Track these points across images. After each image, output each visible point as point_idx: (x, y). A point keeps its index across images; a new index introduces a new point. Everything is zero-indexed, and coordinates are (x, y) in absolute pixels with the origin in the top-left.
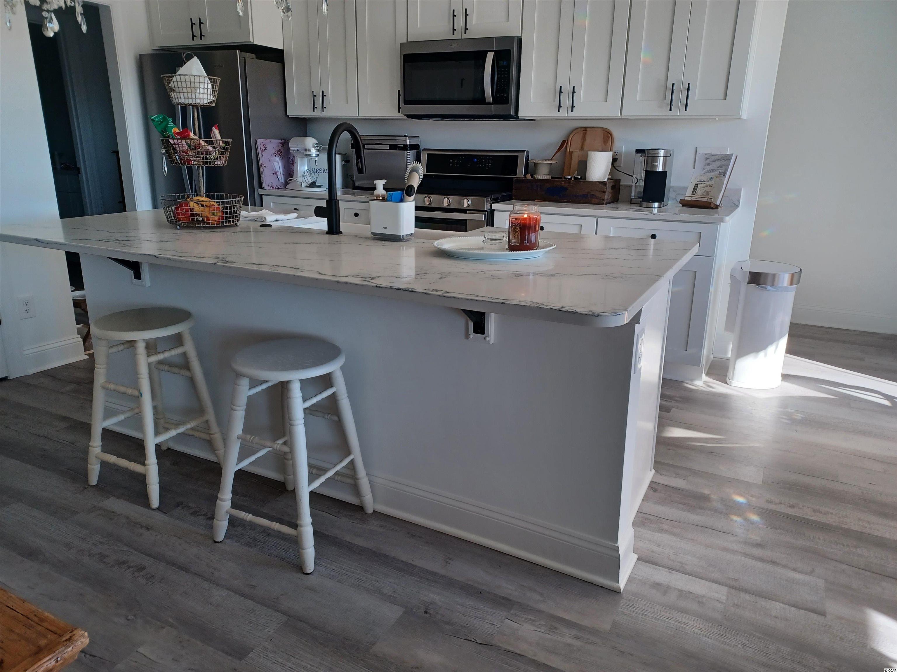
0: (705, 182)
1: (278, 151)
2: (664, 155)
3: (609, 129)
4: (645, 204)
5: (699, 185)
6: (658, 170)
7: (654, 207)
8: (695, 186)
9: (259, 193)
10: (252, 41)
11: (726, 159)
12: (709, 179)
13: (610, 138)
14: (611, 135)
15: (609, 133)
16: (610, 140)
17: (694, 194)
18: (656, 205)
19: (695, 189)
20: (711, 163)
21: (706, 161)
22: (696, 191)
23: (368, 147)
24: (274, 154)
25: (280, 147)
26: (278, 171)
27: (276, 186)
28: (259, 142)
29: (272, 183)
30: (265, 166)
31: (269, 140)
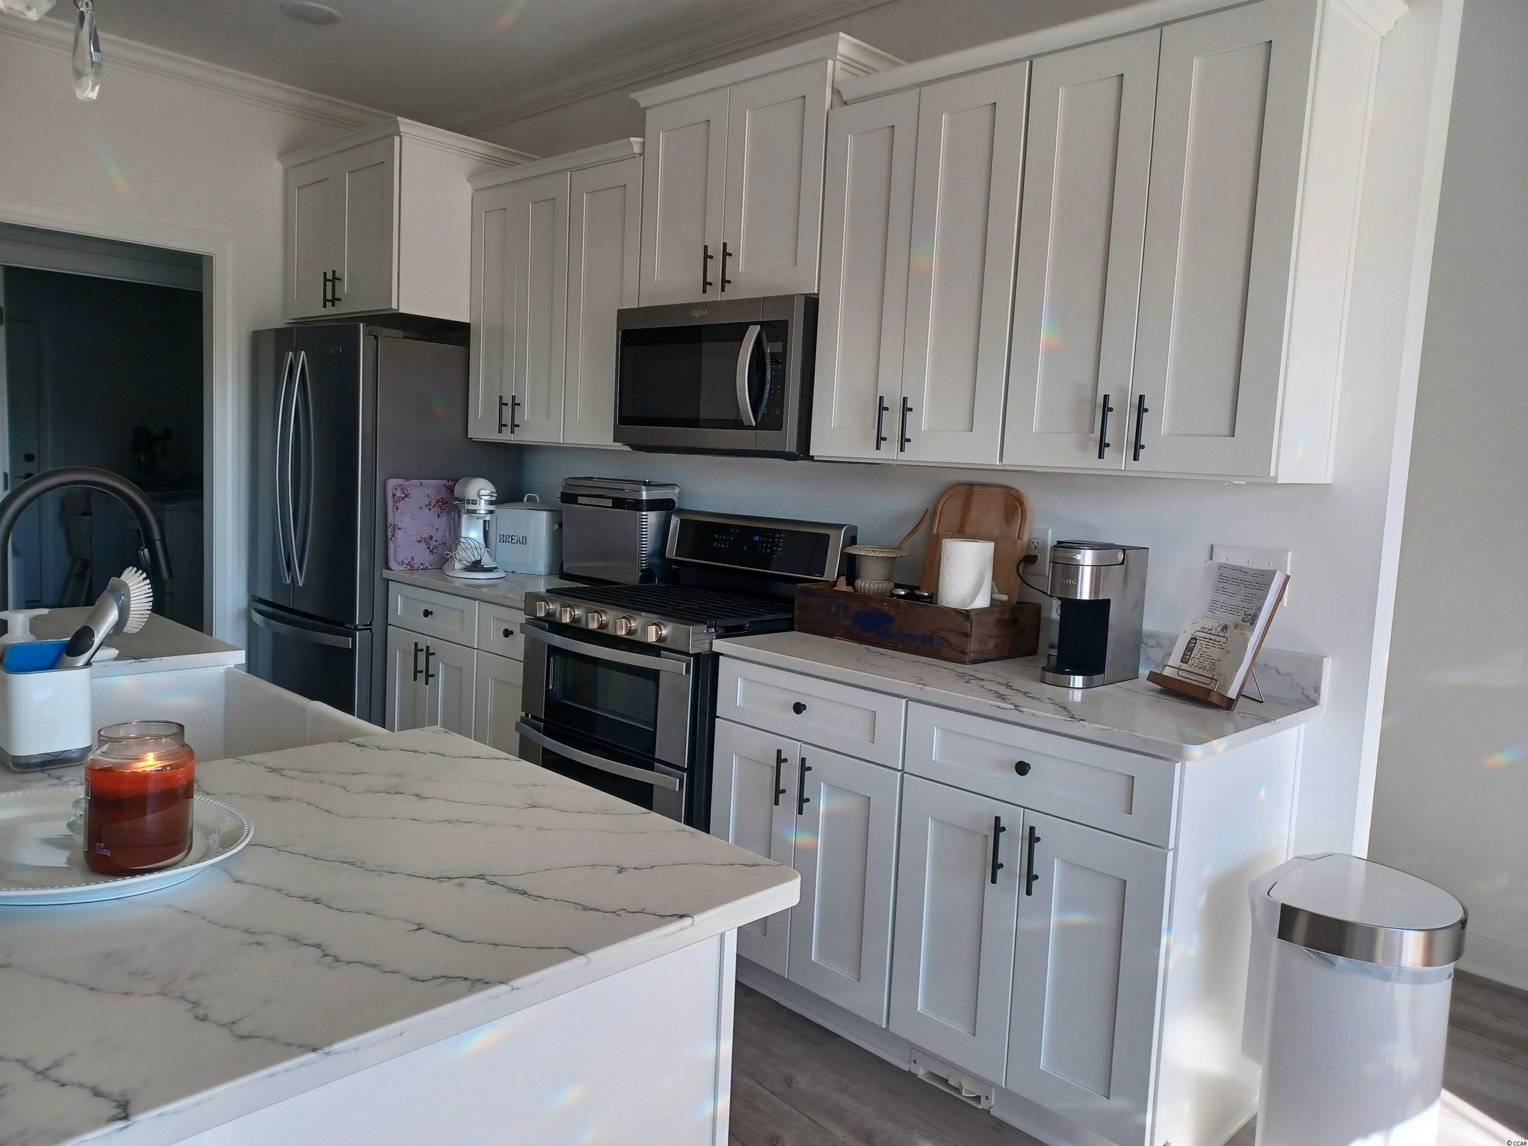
0: (1210, 634)
1: (439, 500)
2: (1092, 563)
3: (1018, 491)
4: (1050, 676)
5: (1198, 641)
6: (1078, 598)
7: (1071, 686)
8: (1190, 641)
9: (383, 576)
10: (394, 306)
11: (1262, 580)
12: (1220, 628)
13: (1018, 509)
14: (1021, 504)
15: (1018, 500)
16: (1018, 516)
17: (1186, 660)
18: (1078, 681)
19: (1189, 649)
20: (1231, 589)
21: (1219, 581)
22: (1191, 654)
23: (581, 500)
24: (426, 506)
25: (444, 494)
26: (432, 537)
27: (422, 564)
28: (392, 483)
29: (413, 558)
30: (400, 527)
31: (416, 482)
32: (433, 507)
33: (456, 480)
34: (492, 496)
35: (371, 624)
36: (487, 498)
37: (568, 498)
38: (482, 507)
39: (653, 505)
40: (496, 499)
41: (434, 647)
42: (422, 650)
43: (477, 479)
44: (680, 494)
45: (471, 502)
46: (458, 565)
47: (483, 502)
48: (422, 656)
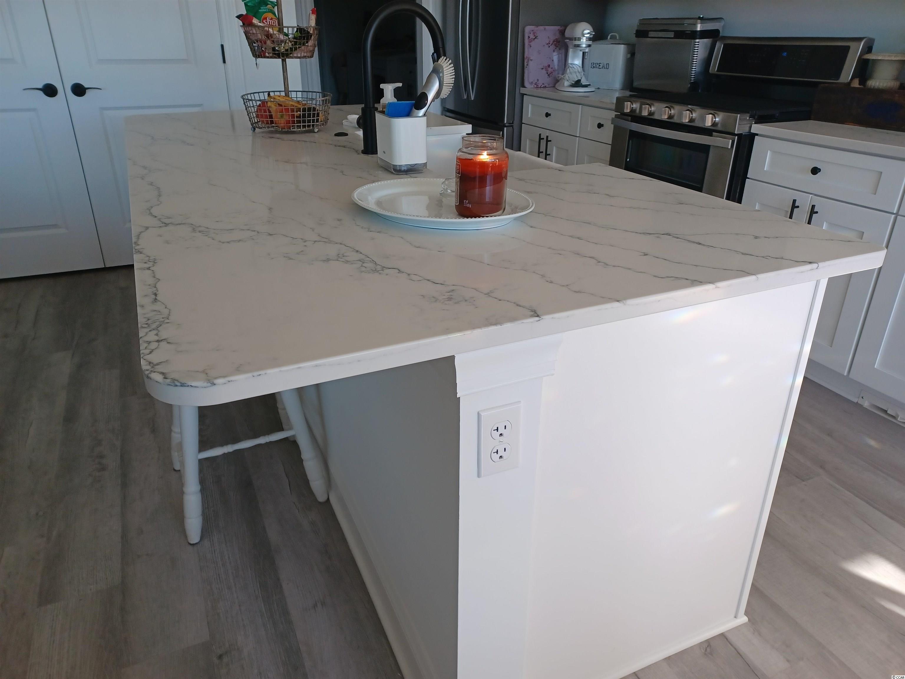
1: (555, 40)
9: (520, 92)
23: (651, 34)
24: (547, 44)
25: (558, 36)
26: (549, 65)
27: (543, 84)
28: (528, 29)
29: (538, 80)
30: (531, 59)
31: (541, 28)
32: (551, 45)
33: (566, 27)
34: (591, 34)
35: (513, 123)
36: (588, 35)
37: (641, 33)
38: (584, 42)
39: (704, 34)
40: (593, 36)
41: (552, 136)
42: (543, 139)
43: (582, 23)
44: (724, 27)
45: (577, 39)
46: (566, 83)
47: (585, 38)
48: (543, 143)
